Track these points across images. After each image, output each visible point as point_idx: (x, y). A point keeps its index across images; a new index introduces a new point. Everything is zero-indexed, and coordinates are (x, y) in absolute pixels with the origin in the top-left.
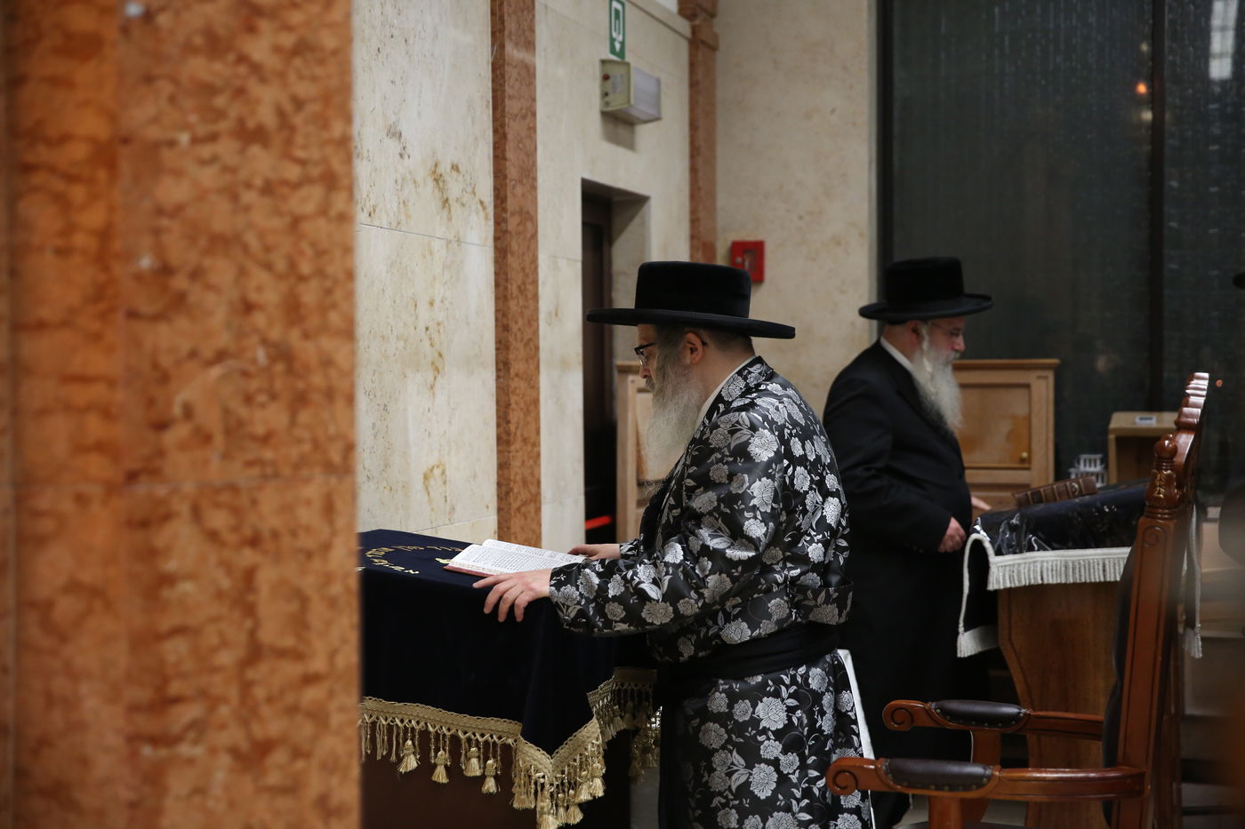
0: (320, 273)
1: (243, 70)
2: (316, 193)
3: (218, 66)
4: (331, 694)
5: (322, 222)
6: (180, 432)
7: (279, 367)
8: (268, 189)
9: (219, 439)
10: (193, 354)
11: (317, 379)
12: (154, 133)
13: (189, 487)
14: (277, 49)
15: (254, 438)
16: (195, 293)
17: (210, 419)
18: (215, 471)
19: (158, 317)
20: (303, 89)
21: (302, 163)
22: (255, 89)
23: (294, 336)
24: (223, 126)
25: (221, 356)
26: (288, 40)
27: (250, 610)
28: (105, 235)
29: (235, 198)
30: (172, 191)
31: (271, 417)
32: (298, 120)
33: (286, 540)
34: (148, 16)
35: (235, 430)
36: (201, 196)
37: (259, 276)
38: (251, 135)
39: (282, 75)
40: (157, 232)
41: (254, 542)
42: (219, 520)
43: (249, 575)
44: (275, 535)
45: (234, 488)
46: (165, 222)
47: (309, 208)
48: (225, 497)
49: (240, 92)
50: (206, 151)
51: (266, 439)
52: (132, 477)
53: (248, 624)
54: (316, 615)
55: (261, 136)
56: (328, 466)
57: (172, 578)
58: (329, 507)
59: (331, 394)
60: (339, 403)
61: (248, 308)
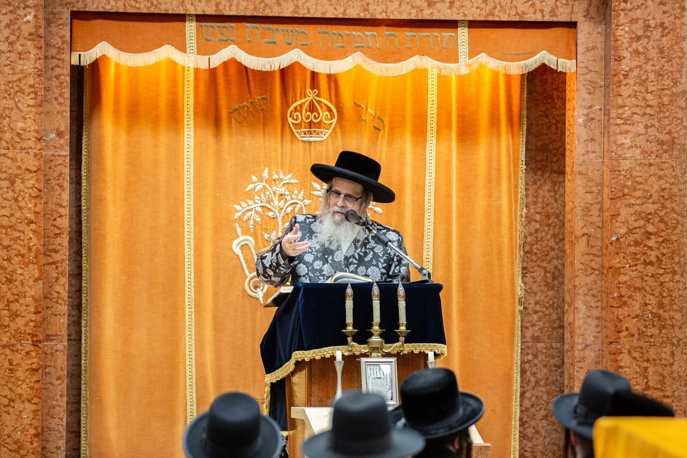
0: (670, 296)
1: (645, 248)
2: (670, 276)
3: (638, 248)
4: (673, 401)
5: (671, 283)
6: (625, 333)
7: (656, 319)
8: (653, 276)
9: (636, 335)
10: (629, 315)
11: (669, 322)
12: (619, 265)
13: (627, 346)
14: (657, 242)
15: (648, 336)
16: (630, 301)
17: (634, 331)
18: (635, 343)
19: (618, 307)
20: (664, 251)
21: (665, 269)
22: (649, 252)
23: (661, 311)
24: (639, 262)
25: (637, 316)
26: (660, 240)
27: (646, 377)
29: (642, 278)
30: (622, 278)
31: (655, 331)
32: (663, 259)
33: (658, 361)
34: (618, 239)
35: (641, 334)
36: (632, 279)
37: (649, 297)
38: (646, 263)
39: (658, 248)
40: (619, 288)
41: (648, 361)
43: (646, 369)
44: (654, 360)
45: (641, 348)
46: (621, 285)
47: (667, 280)
48: (638, 349)
49: (645, 253)
50: (634, 268)
51: (652, 336)
52: (611, 343)
53: (646, 380)
54: (668, 381)
55: (651, 263)
56: (672, 344)
57: (622, 367)
58: (673, 355)
59: (673, 326)
60: (676, 328)
61: (646, 304)
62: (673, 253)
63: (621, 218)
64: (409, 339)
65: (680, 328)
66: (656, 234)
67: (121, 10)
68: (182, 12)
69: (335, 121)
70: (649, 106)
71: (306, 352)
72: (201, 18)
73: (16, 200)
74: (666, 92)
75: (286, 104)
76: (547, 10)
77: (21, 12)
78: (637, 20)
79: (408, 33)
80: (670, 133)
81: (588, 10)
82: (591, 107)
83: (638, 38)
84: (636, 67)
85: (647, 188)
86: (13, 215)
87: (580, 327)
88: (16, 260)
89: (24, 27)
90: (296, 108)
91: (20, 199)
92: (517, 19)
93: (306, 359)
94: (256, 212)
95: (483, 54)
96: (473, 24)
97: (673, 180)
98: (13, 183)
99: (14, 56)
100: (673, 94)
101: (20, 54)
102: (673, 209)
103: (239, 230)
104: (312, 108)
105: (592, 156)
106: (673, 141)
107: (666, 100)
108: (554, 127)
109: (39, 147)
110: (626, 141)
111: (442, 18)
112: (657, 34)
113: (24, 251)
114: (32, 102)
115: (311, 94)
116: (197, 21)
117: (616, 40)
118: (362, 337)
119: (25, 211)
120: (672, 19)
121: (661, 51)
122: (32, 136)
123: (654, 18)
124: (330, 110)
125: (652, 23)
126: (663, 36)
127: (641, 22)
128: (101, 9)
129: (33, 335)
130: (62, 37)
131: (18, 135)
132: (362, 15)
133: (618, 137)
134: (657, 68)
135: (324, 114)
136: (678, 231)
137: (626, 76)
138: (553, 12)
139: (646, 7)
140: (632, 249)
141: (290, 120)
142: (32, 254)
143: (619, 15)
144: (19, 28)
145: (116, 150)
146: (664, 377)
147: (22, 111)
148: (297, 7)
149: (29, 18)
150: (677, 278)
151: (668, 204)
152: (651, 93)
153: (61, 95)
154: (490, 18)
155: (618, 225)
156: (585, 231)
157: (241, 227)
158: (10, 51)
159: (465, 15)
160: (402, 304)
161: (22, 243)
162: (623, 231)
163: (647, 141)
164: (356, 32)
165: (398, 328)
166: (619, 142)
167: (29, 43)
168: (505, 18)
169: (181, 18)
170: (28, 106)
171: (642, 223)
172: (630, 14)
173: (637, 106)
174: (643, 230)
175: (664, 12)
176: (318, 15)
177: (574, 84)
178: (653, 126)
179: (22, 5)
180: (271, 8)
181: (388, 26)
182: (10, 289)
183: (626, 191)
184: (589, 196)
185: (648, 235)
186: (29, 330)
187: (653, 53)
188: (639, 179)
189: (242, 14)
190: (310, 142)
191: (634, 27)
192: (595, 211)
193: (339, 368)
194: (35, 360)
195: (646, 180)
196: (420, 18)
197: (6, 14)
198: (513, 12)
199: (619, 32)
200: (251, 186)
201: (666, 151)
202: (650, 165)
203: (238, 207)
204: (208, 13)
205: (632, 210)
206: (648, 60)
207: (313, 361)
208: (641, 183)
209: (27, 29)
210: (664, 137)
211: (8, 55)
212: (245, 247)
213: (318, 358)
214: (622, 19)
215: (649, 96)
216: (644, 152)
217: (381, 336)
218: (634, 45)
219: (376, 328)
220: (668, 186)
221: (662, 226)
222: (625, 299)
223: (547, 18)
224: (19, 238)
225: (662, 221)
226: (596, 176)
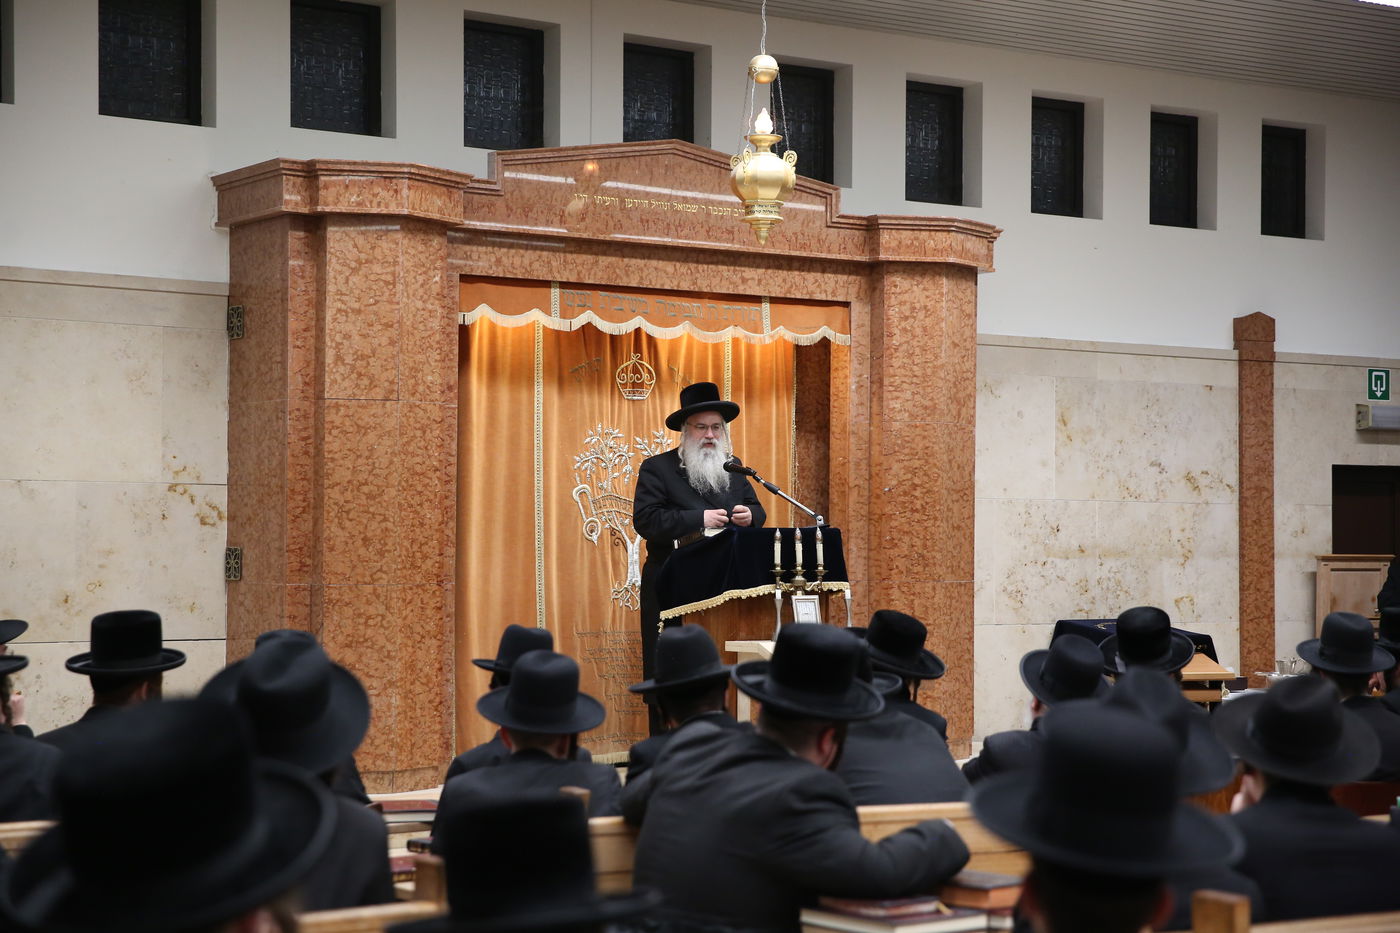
0: (932, 538)
1: (912, 498)
2: (932, 521)
3: (906, 498)
6: (896, 571)
7: (921, 558)
8: (918, 521)
9: (905, 573)
10: (899, 555)
12: (891, 512)
13: (897, 582)
14: (921, 492)
15: (914, 573)
16: (900, 543)
17: (903, 569)
18: (904, 579)
20: (928, 500)
22: (915, 501)
24: (907, 509)
25: (906, 556)
26: (925, 490)
28: (880, 532)
29: (910, 524)
30: (894, 524)
31: (920, 569)
32: (927, 506)
33: (922, 595)
34: (890, 490)
35: (909, 571)
36: (901, 524)
37: (915, 539)
38: (914, 511)
39: (923, 498)
41: (914, 594)
42: (905, 589)
43: (912, 601)
44: (919, 593)
45: (909, 583)
48: (906, 584)
49: (912, 502)
50: (903, 515)
51: (917, 573)
54: (930, 611)
55: (917, 511)
56: (934, 580)
57: (893, 600)
58: (934, 588)
59: (935, 564)
60: (938, 566)
61: (913, 546)
62: (935, 501)
63: (893, 472)
64: (826, 578)
65: (940, 566)
66: (921, 485)
67: (501, 275)
68: (550, 279)
69: (654, 381)
70: (915, 376)
71: (743, 591)
72: (564, 285)
73: (426, 448)
74: (930, 365)
75: (615, 366)
76: (830, 290)
77: (431, 273)
78: (905, 302)
79: (724, 306)
80: (932, 399)
81: (858, 293)
82: (860, 376)
83: (906, 318)
84: (906, 342)
85: (914, 446)
86: (424, 463)
87: (852, 566)
88: (427, 504)
89: (433, 286)
90: (622, 370)
91: (429, 447)
92: (807, 297)
93: (743, 597)
94: (592, 462)
95: (781, 327)
96: (774, 300)
97: (934, 440)
98: (424, 432)
99: (426, 314)
100: (935, 367)
101: (430, 312)
102: (935, 465)
103: (578, 479)
104: (636, 371)
105: (862, 418)
106: (935, 407)
107: (929, 371)
108: (807, 393)
109: (443, 399)
110: (897, 405)
111: (753, 293)
112: (921, 315)
113: (432, 497)
114: (438, 357)
115: (634, 358)
116: (560, 288)
117: (889, 319)
118: (788, 576)
119: (432, 459)
120: (933, 302)
121: (925, 329)
122: (437, 389)
123: (919, 302)
124: (650, 372)
125: (917, 306)
126: (926, 317)
127: (908, 304)
128: (484, 274)
129: (438, 576)
130: (453, 298)
131: (429, 387)
132: (692, 288)
133: (891, 402)
134: (921, 344)
135: (645, 375)
136: (938, 483)
137: (896, 350)
138: (834, 293)
139: (913, 292)
140: (902, 499)
141: (618, 380)
142: (437, 500)
143: (890, 298)
144: (430, 288)
145: (479, 404)
146: (927, 608)
147: (431, 365)
148: (641, 278)
149: (437, 279)
150: (938, 523)
151: (930, 460)
152: (917, 365)
153: (451, 351)
154: (788, 296)
155: (890, 477)
156: (857, 482)
157: (580, 476)
158: (423, 309)
159: (770, 292)
160: (820, 547)
161: (430, 489)
162: (894, 482)
163: (914, 406)
164: (685, 303)
165: (817, 568)
166: (891, 407)
167: (437, 302)
168: (799, 296)
169: (547, 284)
170: (436, 361)
171: (909, 476)
172: (900, 297)
173: (906, 376)
174: (910, 483)
175: (927, 297)
176: (658, 287)
177: (846, 355)
178: (918, 393)
179: (432, 267)
180: (621, 279)
181: (709, 298)
182: (422, 532)
183: (897, 448)
184: (860, 454)
185: (915, 486)
186: (435, 572)
187: (918, 331)
188: (907, 439)
189: (597, 283)
190: (634, 400)
191: (903, 308)
192: (864, 465)
193: (779, 606)
194: (438, 599)
195: (913, 440)
196: (735, 292)
197: (420, 274)
198: (805, 292)
199: (891, 312)
200: (588, 440)
201: (929, 415)
202: (917, 427)
203: (578, 458)
204: (571, 281)
205: (902, 465)
206: (914, 337)
207: (750, 598)
208: (909, 442)
209: (436, 289)
210: (927, 403)
211: (422, 312)
212: (582, 494)
213: (754, 596)
214: (893, 301)
215: (915, 368)
216: (911, 415)
217: (804, 575)
218: (903, 324)
219: (799, 568)
220: (931, 445)
221: (926, 479)
222: (896, 541)
223: (830, 298)
224: (428, 484)
225: (925, 475)
226: (865, 435)
